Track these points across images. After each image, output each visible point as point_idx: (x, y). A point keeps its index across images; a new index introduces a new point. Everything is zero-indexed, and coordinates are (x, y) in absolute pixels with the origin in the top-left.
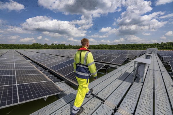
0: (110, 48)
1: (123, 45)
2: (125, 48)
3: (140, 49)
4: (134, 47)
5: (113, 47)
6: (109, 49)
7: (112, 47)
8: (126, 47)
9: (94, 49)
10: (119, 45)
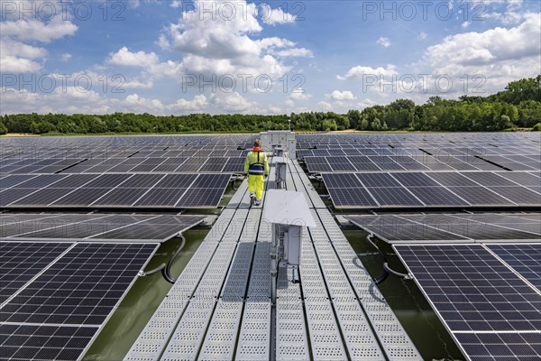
0: (161, 126)
1: (206, 117)
2: (212, 127)
3: (252, 130)
4: (237, 124)
5: (173, 125)
6: (160, 131)
7: (168, 125)
8: (215, 124)
9: (91, 131)
10: (194, 117)
